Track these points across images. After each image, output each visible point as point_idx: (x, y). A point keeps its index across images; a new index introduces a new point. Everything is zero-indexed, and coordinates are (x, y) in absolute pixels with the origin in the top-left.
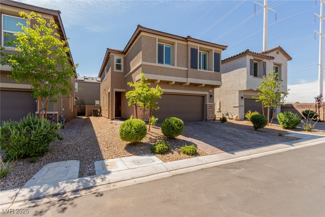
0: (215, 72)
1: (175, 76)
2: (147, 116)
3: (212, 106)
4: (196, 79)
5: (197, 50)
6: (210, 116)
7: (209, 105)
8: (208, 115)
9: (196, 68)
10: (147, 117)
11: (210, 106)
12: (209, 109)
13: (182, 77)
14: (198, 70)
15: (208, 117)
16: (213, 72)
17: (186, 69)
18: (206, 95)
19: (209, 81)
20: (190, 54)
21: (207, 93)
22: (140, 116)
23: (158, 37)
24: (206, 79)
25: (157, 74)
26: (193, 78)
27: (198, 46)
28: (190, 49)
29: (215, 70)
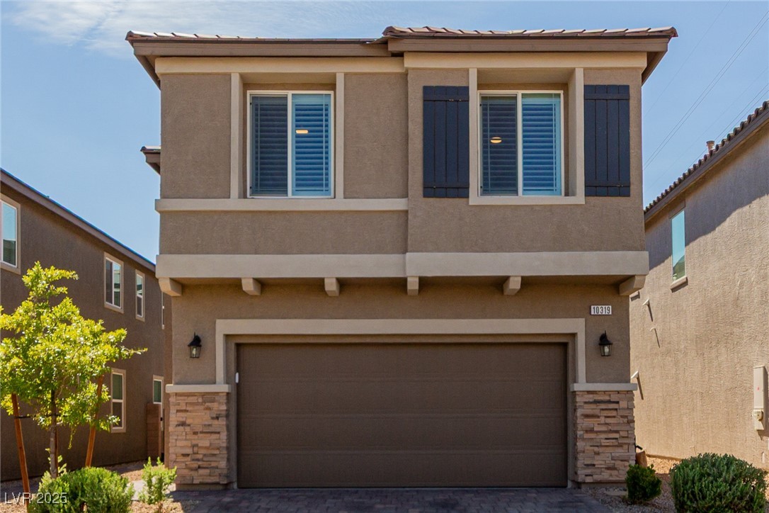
0: (593, 200)
1: (337, 251)
2: (214, 455)
3: (614, 398)
4: (463, 250)
5: (467, 89)
6: (598, 461)
7: (590, 398)
8: (580, 456)
9: (461, 190)
10: (213, 464)
11: (596, 402)
12: (587, 416)
13: (380, 250)
14: (476, 197)
15: (580, 464)
16: (580, 198)
17: (398, 204)
18: (574, 335)
19: (545, 255)
20: (420, 120)
21: (576, 325)
22: (181, 459)
23: (236, 69)
24: (527, 250)
25: (236, 249)
26: (439, 250)
27: (467, 71)
28: (420, 94)
29: (593, 189)
